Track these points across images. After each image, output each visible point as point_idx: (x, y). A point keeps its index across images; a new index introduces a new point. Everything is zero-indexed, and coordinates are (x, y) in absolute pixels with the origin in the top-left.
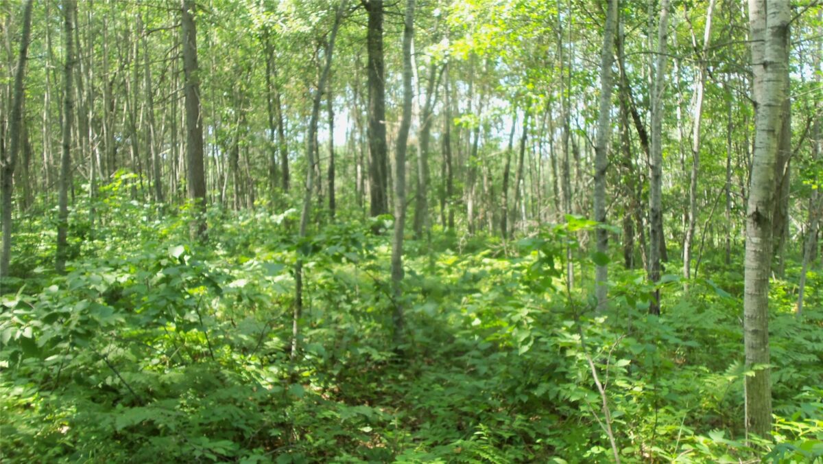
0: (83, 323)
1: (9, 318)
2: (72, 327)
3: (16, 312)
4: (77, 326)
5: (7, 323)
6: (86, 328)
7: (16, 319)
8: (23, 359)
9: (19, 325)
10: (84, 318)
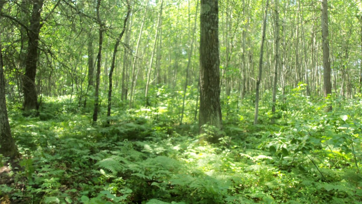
0: (307, 145)
1: (278, 140)
2: (303, 146)
3: (280, 138)
4: (305, 146)
5: (277, 142)
6: (309, 146)
7: (280, 140)
8: (283, 157)
9: (282, 143)
10: (308, 143)
